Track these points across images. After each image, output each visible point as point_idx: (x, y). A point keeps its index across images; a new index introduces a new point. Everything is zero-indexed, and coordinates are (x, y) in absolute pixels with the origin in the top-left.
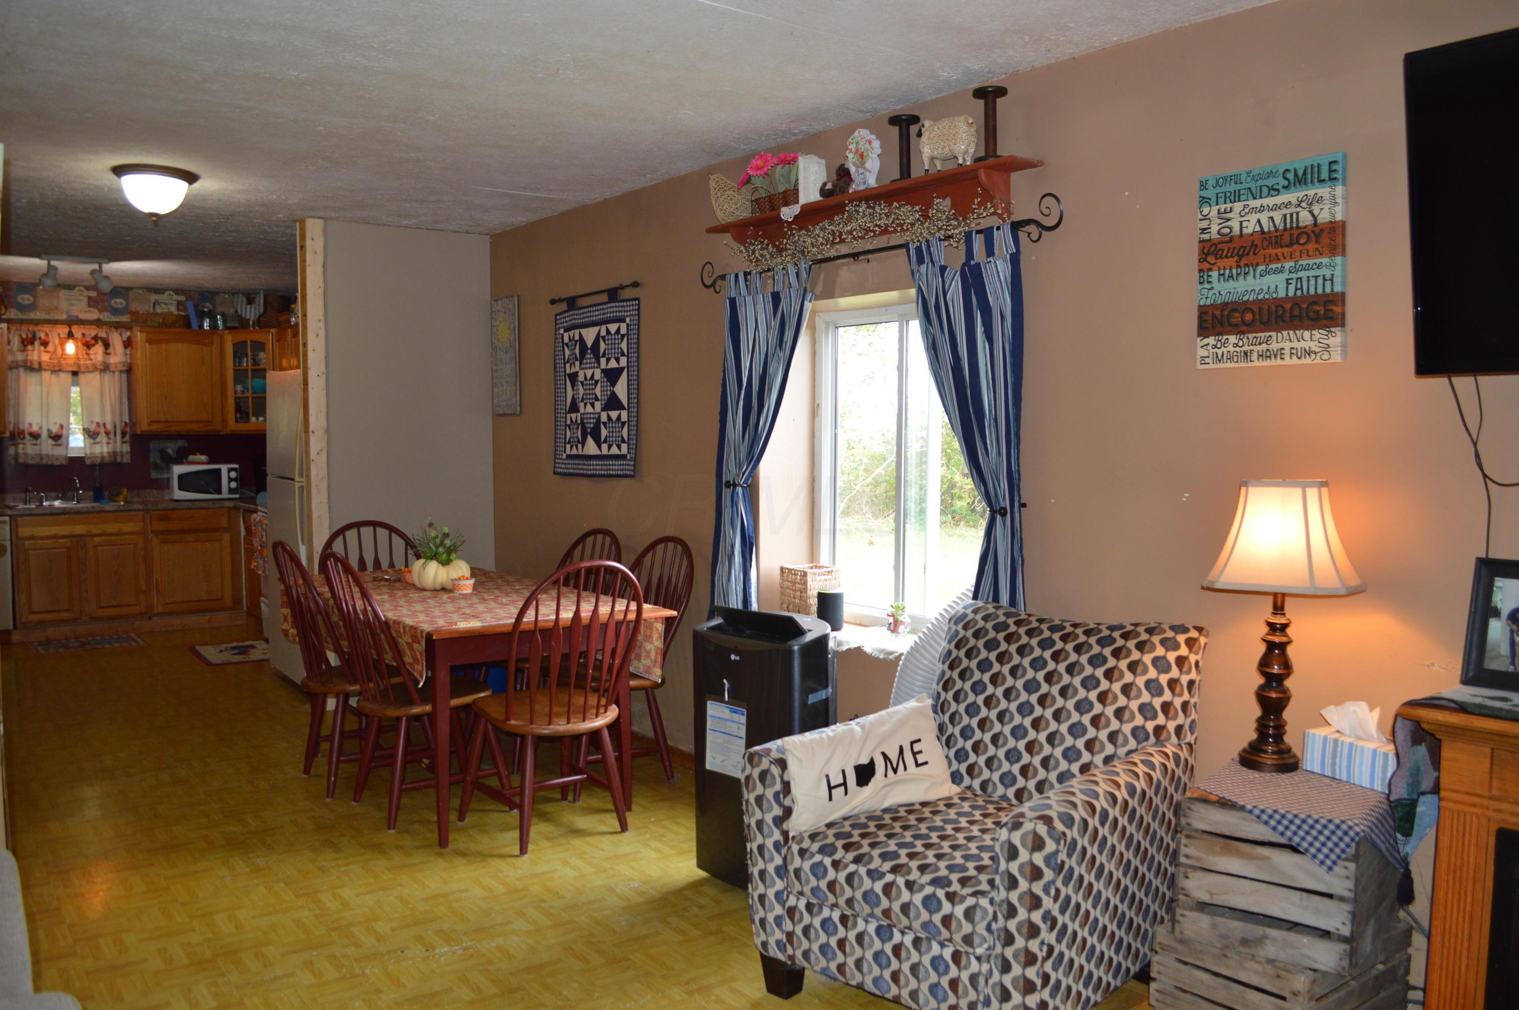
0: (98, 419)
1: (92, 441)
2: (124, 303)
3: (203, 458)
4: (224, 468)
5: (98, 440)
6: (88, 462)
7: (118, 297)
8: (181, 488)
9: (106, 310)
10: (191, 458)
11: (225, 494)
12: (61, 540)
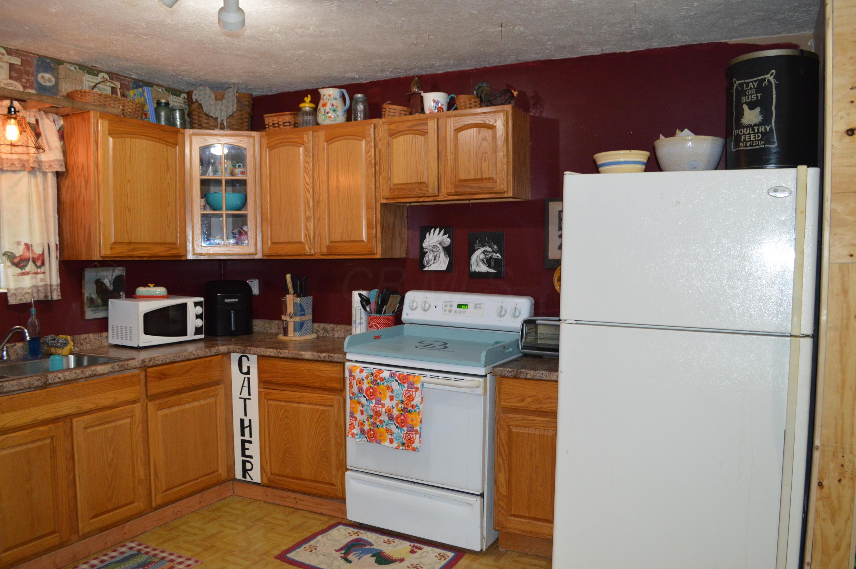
0: (26, 240)
1: (19, 271)
2: (53, 80)
3: (161, 290)
4: (190, 301)
5: (27, 269)
6: (12, 301)
7: (46, 71)
8: (147, 331)
9: (31, 87)
10: (141, 290)
11: (191, 335)
12: (41, 428)
